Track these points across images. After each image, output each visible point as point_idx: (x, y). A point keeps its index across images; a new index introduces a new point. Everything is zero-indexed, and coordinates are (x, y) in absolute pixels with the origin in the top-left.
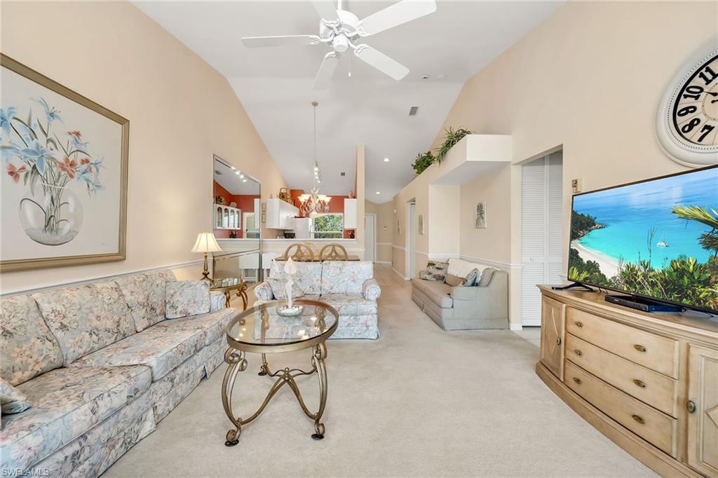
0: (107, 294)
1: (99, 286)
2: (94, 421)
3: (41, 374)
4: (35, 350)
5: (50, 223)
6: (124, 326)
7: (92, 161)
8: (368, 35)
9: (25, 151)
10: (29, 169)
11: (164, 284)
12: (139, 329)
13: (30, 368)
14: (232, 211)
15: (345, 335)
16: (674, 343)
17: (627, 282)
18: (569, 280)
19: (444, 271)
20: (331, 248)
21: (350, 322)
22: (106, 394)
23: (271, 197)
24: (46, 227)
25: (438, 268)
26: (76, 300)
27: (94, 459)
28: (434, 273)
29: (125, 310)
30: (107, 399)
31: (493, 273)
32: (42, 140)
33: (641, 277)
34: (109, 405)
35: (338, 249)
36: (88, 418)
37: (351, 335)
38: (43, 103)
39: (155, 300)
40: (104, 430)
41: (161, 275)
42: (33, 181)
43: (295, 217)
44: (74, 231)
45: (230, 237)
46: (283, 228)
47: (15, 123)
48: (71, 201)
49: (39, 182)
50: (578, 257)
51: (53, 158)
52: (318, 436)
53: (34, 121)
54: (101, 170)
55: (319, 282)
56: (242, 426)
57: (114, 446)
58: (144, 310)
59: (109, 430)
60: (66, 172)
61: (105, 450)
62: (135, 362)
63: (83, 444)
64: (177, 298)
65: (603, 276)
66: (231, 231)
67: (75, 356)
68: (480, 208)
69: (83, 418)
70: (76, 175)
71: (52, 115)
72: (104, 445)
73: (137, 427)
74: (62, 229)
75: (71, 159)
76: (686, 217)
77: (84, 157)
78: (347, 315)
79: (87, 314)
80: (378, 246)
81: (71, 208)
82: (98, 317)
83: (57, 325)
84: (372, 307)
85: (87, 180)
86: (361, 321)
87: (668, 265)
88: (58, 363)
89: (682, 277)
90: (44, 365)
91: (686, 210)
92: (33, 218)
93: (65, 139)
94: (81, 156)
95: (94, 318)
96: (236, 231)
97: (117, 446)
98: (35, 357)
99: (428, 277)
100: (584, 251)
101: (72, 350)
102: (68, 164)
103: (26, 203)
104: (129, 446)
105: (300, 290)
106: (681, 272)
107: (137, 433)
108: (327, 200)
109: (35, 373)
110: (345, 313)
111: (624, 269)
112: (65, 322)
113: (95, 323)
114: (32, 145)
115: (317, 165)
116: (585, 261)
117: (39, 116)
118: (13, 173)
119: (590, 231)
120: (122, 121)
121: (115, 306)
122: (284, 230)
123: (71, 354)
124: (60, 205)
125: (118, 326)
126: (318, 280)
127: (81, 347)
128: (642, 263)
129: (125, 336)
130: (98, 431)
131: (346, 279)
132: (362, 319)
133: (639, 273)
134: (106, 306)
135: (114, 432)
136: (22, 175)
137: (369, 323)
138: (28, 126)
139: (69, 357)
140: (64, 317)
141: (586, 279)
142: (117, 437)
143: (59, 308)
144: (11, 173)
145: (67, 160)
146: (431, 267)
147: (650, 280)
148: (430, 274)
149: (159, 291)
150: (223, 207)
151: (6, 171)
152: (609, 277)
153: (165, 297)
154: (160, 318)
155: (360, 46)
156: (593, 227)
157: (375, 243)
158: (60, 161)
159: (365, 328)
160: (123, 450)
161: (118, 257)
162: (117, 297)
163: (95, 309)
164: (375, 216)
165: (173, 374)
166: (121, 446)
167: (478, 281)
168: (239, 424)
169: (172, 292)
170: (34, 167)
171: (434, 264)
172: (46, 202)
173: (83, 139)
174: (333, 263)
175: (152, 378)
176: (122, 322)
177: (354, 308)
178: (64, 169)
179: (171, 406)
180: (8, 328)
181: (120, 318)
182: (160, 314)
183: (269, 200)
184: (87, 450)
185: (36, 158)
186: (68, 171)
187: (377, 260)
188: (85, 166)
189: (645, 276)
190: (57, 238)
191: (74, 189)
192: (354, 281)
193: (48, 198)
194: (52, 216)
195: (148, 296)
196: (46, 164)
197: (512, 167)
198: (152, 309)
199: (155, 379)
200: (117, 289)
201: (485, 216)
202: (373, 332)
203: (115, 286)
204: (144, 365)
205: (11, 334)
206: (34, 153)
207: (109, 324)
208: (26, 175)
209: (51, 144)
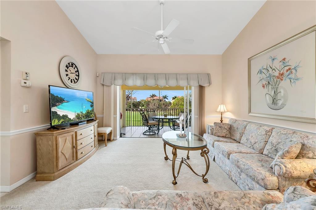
5: (274, 101)
7: (292, 67)
9: (266, 78)
10: (267, 83)
17: (78, 118)
24: (273, 103)
32: (270, 71)
38: (271, 57)
42: (268, 87)
44: (284, 104)
47: (264, 70)
48: (282, 91)
49: (270, 87)
50: (57, 114)
51: (274, 76)
53: (268, 66)
58: (271, 147)
60: (280, 79)
65: (70, 119)
70: (284, 78)
71: (274, 59)
74: (279, 103)
75: (281, 72)
76: (88, 101)
77: (288, 68)
81: (282, 94)
85: (290, 79)
87: (86, 112)
89: (88, 114)
91: (88, 99)
92: (269, 100)
93: (279, 66)
100: (60, 111)
102: (280, 75)
103: (267, 95)
106: (88, 113)
111: (76, 115)
114: (268, 75)
116: (61, 115)
119: (62, 103)
121: (259, 137)
124: (277, 94)
125: (255, 144)
128: (81, 112)
133: (80, 115)
134: (257, 134)
136: (265, 86)
138: (267, 69)
141: (62, 122)
144: (263, 87)
151: (262, 86)
152: (72, 118)
156: (64, 102)
158: (276, 75)
170: (269, 82)
172: (272, 93)
173: (287, 60)
176: (257, 144)
178: (278, 78)
181: (257, 142)
185: (269, 78)
186: (280, 78)
188: (289, 72)
189: (82, 115)
190: (276, 107)
193: (273, 91)
194: (274, 99)
196: (272, 79)
207: (253, 141)
208: (267, 86)
209: (274, 71)
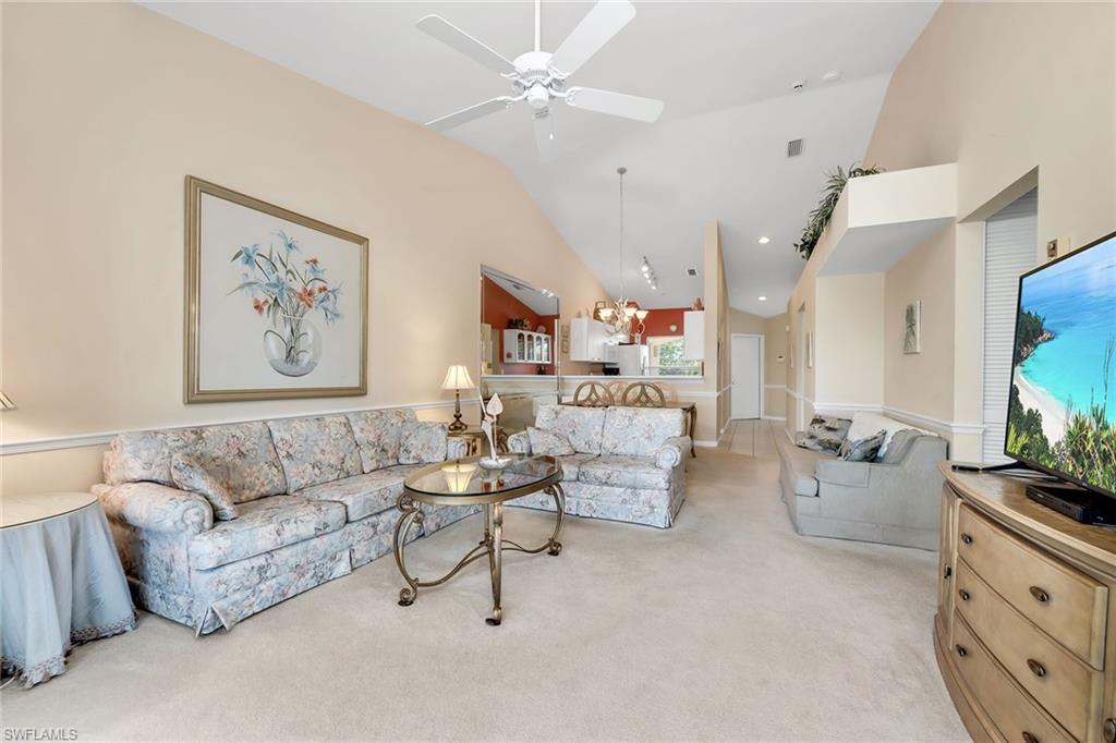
0: (335, 429)
1: (328, 419)
2: (279, 542)
3: (266, 497)
4: (263, 473)
5: (291, 354)
6: (349, 464)
7: (330, 288)
8: (568, 74)
9: (268, 284)
10: (271, 301)
11: (400, 424)
12: (366, 470)
13: (257, 488)
14: (539, 338)
15: (620, 515)
16: (1094, 591)
17: (1073, 453)
18: (1006, 453)
19: (841, 433)
20: (638, 389)
21: (626, 497)
22: (292, 521)
23: (579, 316)
24: (287, 358)
25: (829, 429)
26: (302, 431)
27: (281, 579)
28: (821, 437)
29: (352, 448)
30: (293, 525)
31: (913, 441)
32: (282, 271)
33: (1092, 443)
34: (295, 531)
35: (651, 392)
36: (273, 538)
37: (627, 516)
38: (283, 235)
39: (387, 441)
40: (291, 556)
41: (398, 413)
42: (275, 313)
43: (620, 344)
44: (314, 363)
45: (539, 374)
46: (602, 361)
47: (259, 259)
48: (310, 333)
49: (280, 314)
51: (292, 289)
52: (495, 622)
53: (275, 255)
54: (339, 296)
55: (599, 437)
56: (418, 588)
57: (303, 575)
58: (374, 450)
59: (297, 556)
60: (305, 303)
61: (292, 576)
62: (336, 499)
63: (270, 561)
64: (412, 440)
65: (1046, 441)
66: (539, 365)
67: (297, 486)
68: (910, 313)
69: (268, 536)
70: (314, 304)
71: (290, 246)
72: (292, 570)
73: (330, 565)
74: (302, 360)
75: (309, 288)
77: (321, 284)
78: (621, 486)
79: (312, 447)
80: (766, 390)
81: (310, 339)
82: (323, 451)
83: (284, 453)
84: (660, 479)
85: (326, 309)
86: (642, 498)
88: (281, 490)
90: (268, 488)
92: (276, 349)
93: (303, 269)
94: (319, 284)
95: (318, 452)
96: (545, 365)
97: (308, 576)
98: (262, 479)
99: (809, 443)
101: (294, 479)
102: (306, 294)
103: (270, 335)
104: (321, 581)
105: (571, 446)
107: (331, 569)
108: (642, 315)
109: (260, 494)
110: (618, 483)
111: (1072, 424)
112: (291, 451)
113: (319, 456)
114: (273, 279)
115: (646, 262)
116: (1027, 410)
117: (280, 248)
118: (258, 307)
119: (1036, 346)
120: (361, 240)
121: (342, 442)
122: (604, 364)
123: (294, 482)
124: (299, 336)
125: (343, 463)
126: (597, 434)
127: (303, 478)
128: (1095, 413)
129: (348, 475)
130: (286, 553)
131: (637, 434)
132: (644, 495)
133: (1090, 435)
134: (332, 441)
135: (303, 561)
136: (266, 308)
137: (654, 502)
138: (270, 260)
139: (292, 485)
140: (291, 446)
142: (306, 568)
143: (287, 437)
144: (256, 307)
145: (305, 290)
146: (817, 426)
147: (1103, 447)
148: (812, 437)
149: (393, 431)
150: (526, 333)
151: (252, 305)
152: (1052, 443)
153: (400, 439)
154: (391, 462)
155: (570, 90)
156: (1040, 338)
157: (762, 386)
158: (298, 291)
159: (648, 509)
160: (313, 583)
161: (360, 392)
162: (344, 433)
163: (320, 443)
164: (762, 340)
165: (374, 519)
166: (312, 578)
167: (881, 453)
168: (415, 584)
169: (407, 433)
170: (276, 300)
171: (823, 421)
172: (286, 333)
173: (320, 267)
174: (621, 410)
175: (347, 517)
176: (347, 460)
177: (632, 476)
178: (302, 300)
179: (373, 555)
180: (243, 449)
181: (346, 456)
182: (392, 457)
183: (574, 321)
184: (274, 568)
185: (277, 290)
186: (306, 301)
187: (766, 414)
188: (323, 294)
189: (1097, 439)
190: (298, 370)
191: (313, 319)
192: (649, 438)
193: (289, 329)
194: (292, 348)
195: (380, 436)
196: (286, 296)
197: (958, 227)
198: (383, 450)
199: (351, 519)
200: (347, 424)
201: (918, 328)
202: (660, 516)
203: (346, 421)
204: (341, 503)
205: (245, 455)
206: (276, 286)
207: (334, 460)
208: (269, 308)
209: (290, 275)
